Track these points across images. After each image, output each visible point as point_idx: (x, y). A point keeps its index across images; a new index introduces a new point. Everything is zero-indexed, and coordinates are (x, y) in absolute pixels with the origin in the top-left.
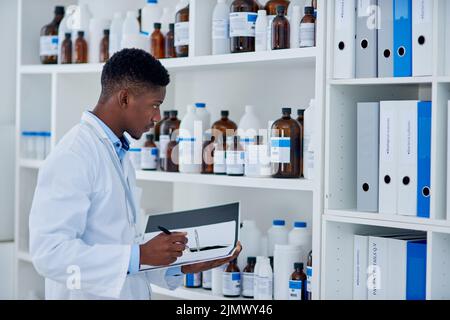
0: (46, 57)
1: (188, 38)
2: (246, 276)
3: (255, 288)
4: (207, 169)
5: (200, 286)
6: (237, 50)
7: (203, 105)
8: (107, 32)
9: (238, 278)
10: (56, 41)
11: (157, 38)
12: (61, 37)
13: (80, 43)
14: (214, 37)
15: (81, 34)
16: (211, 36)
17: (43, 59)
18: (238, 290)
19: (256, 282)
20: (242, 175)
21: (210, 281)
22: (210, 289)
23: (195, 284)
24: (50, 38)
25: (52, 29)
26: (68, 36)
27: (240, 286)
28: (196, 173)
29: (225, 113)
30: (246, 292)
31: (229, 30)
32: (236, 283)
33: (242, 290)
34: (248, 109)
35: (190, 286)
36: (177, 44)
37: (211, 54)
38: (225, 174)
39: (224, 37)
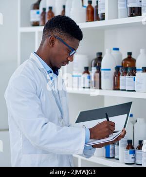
0: (34, 22)
1: (104, 9)
2: (138, 152)
3: (143, 159)
4: (116, 87)
5: (113, 158)
6: (132, 15)
7: (117, 49)
8: (64, 7)
9: (133, 153)
10: (38, 13)
11: (90, 9)
12: (41, 10)
13: (50, 14)
14: (119, 8)
15: (51, 8)
16: (117, 7)
17: (32, 23)
18: (133, 160)
19: (143, 155)
20: (134, 91)
21: (118, 154)
22: (118, 159)
23: (111, 156)
24: (35, 11)
25: (36, 6)
26: (44, 9)
27: (134, 158)
28: (110, 90)
29: (130, 54)
30: (138, 162)
31: (127, 3)
32: (132, 156)
33: (135, 160)
34: (142, 51)
35: (108, 157)
36: (100, 12)
37: (117, 18)
38: (125, 90)
39: (125, 8)
